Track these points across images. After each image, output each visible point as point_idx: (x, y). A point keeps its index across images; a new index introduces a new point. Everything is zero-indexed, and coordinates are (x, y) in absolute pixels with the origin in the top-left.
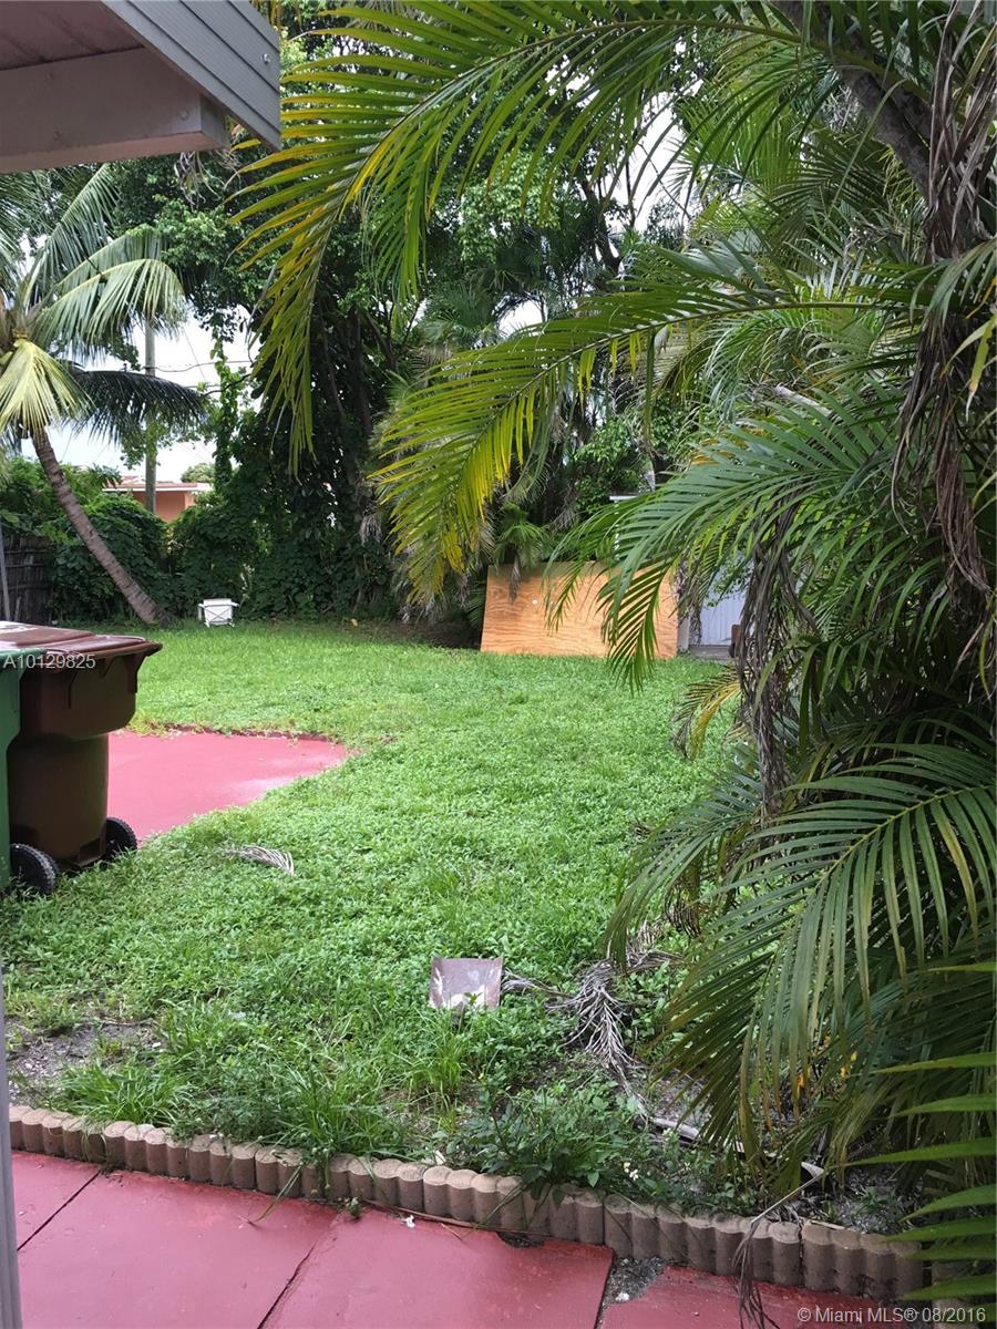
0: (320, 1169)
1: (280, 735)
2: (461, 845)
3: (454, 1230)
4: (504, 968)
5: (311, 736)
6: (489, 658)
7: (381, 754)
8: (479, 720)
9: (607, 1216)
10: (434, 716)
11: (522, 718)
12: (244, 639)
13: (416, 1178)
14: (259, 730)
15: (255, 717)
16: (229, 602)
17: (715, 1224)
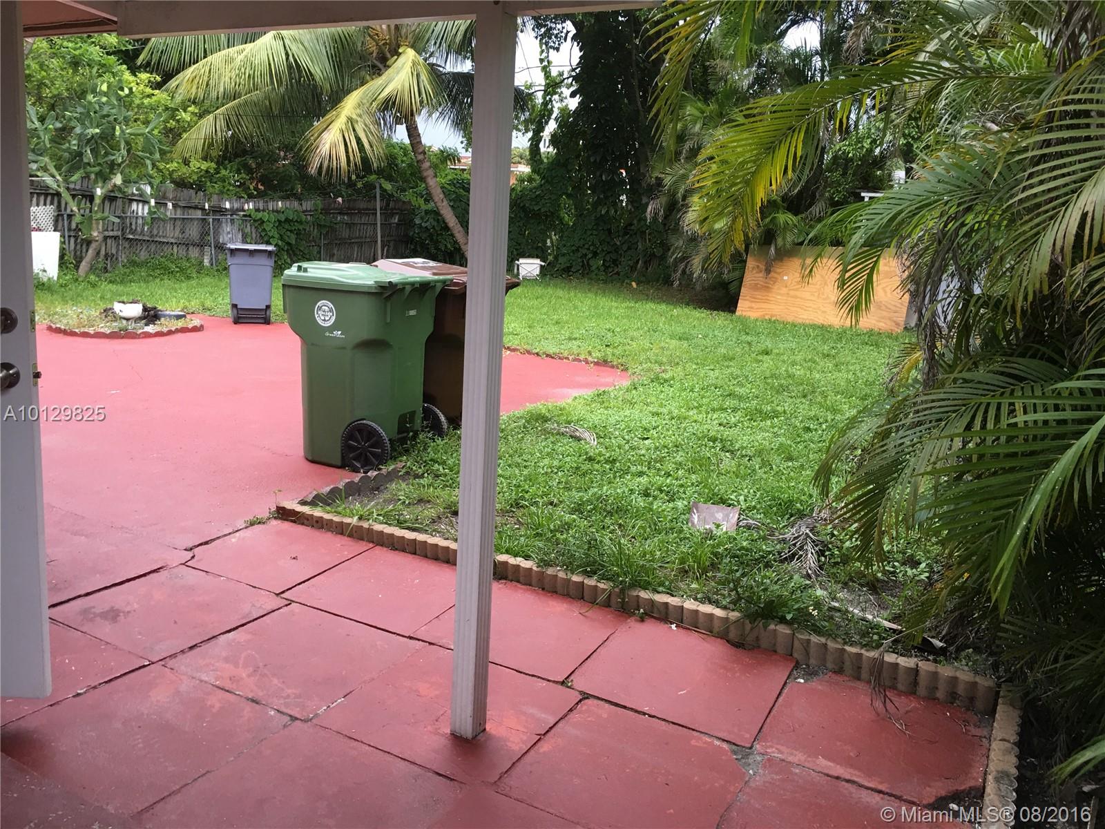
0: (622, 591)
1: (580, 361)
2: (714, 442)
3: (701, 635)
4: (740, 514)
5: (603, 363)
6: (743, 321)
7: (656, 379)
8: (731, 364)
9: (795, 639)
10: (698, 357)
11: (766, 365)
12: (550, 290)
13: (680, 604)
14: (566, 355)
15: (562, 347)
16: (538, 261)
17: (863, 651)
